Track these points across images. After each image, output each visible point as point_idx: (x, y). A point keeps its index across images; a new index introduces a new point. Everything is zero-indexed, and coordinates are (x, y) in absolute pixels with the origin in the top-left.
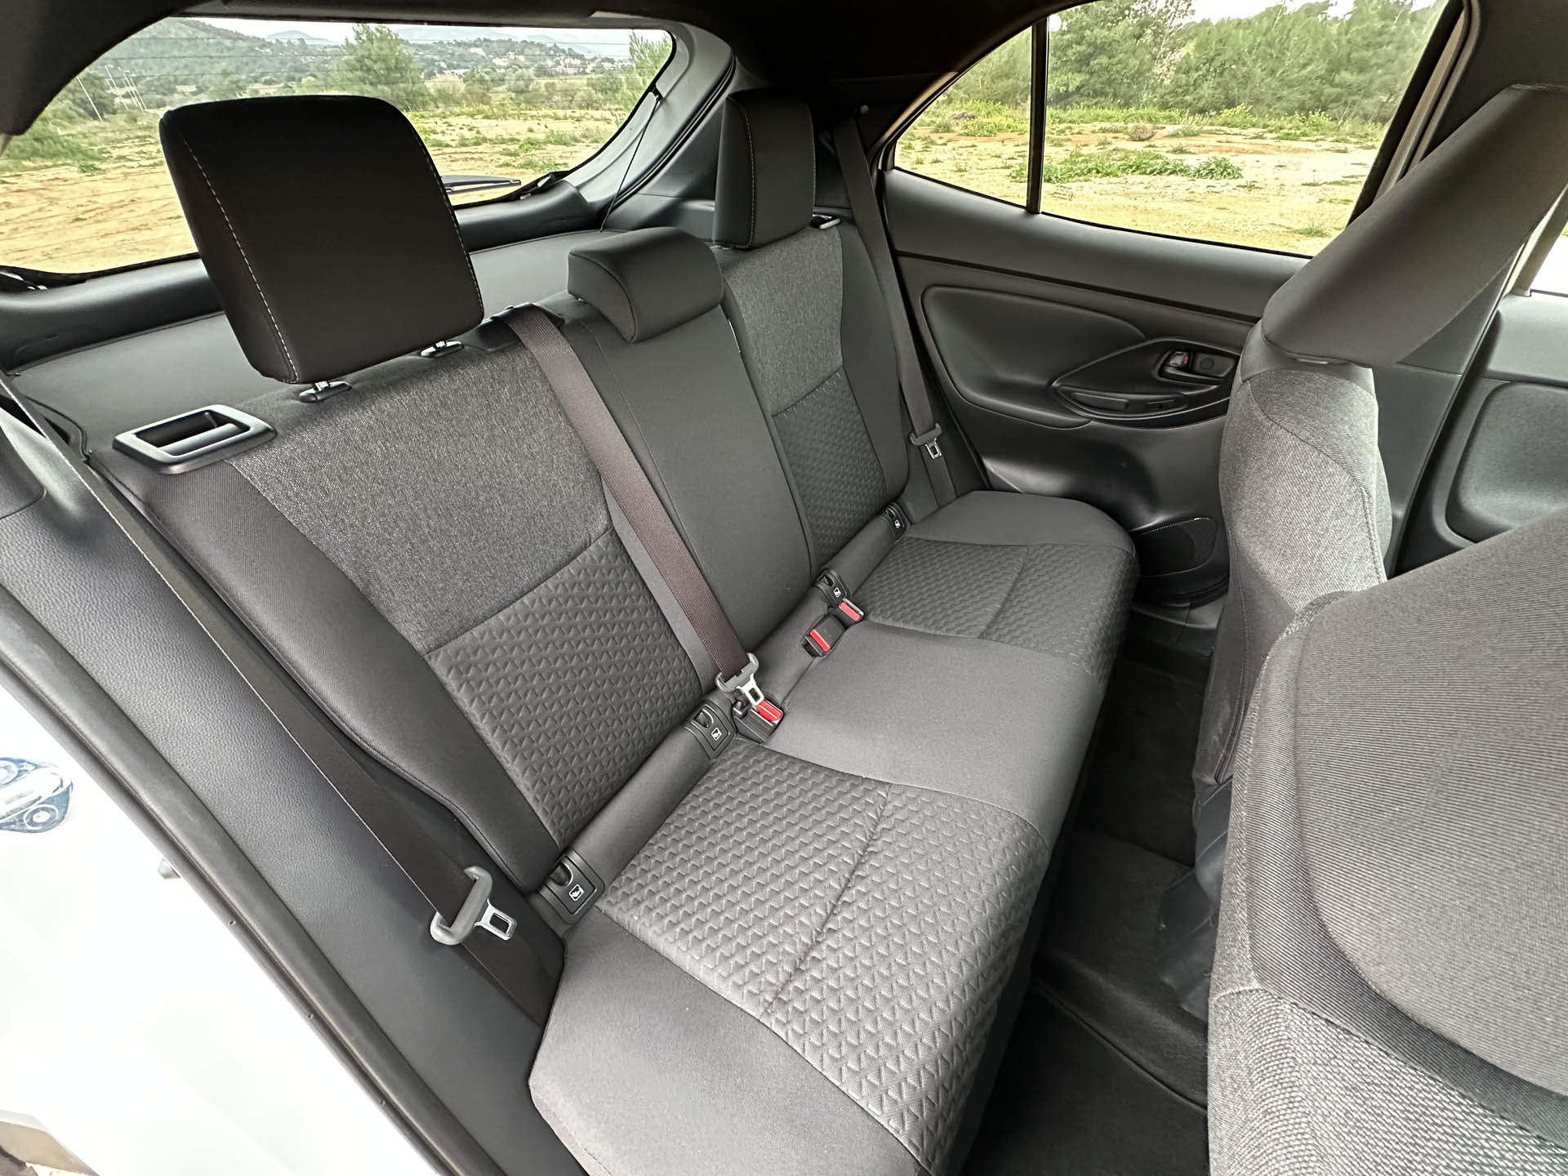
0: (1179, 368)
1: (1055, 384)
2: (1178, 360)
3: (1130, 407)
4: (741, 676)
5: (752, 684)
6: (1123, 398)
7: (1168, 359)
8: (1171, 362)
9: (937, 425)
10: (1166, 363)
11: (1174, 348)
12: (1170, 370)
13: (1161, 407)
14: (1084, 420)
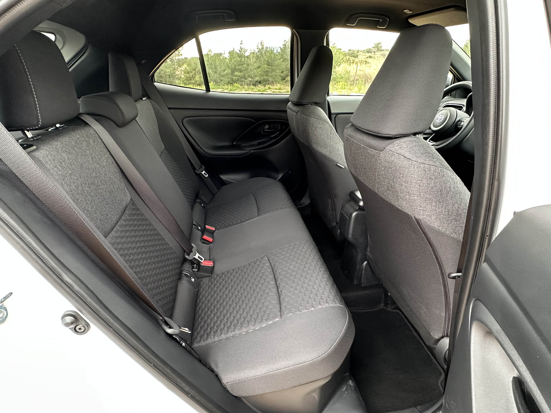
0: (267, 129)
1: (234, 143)
2: (267, 127)
3: (259, 144)
4: (193, 252)
5: (197, 255)
6: (255, 142)
7: (264, 127)
8: (265, 128)
9: (203, 166)
10: (264, 129)
11: (265, 124)
12: (266, 130)
13: (268, 142)
14: (249, 151)
